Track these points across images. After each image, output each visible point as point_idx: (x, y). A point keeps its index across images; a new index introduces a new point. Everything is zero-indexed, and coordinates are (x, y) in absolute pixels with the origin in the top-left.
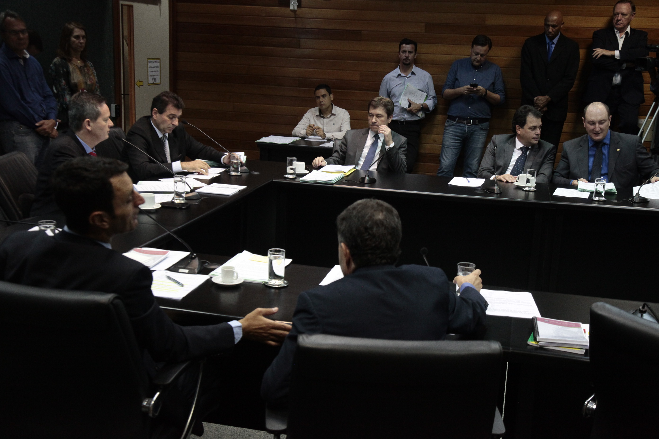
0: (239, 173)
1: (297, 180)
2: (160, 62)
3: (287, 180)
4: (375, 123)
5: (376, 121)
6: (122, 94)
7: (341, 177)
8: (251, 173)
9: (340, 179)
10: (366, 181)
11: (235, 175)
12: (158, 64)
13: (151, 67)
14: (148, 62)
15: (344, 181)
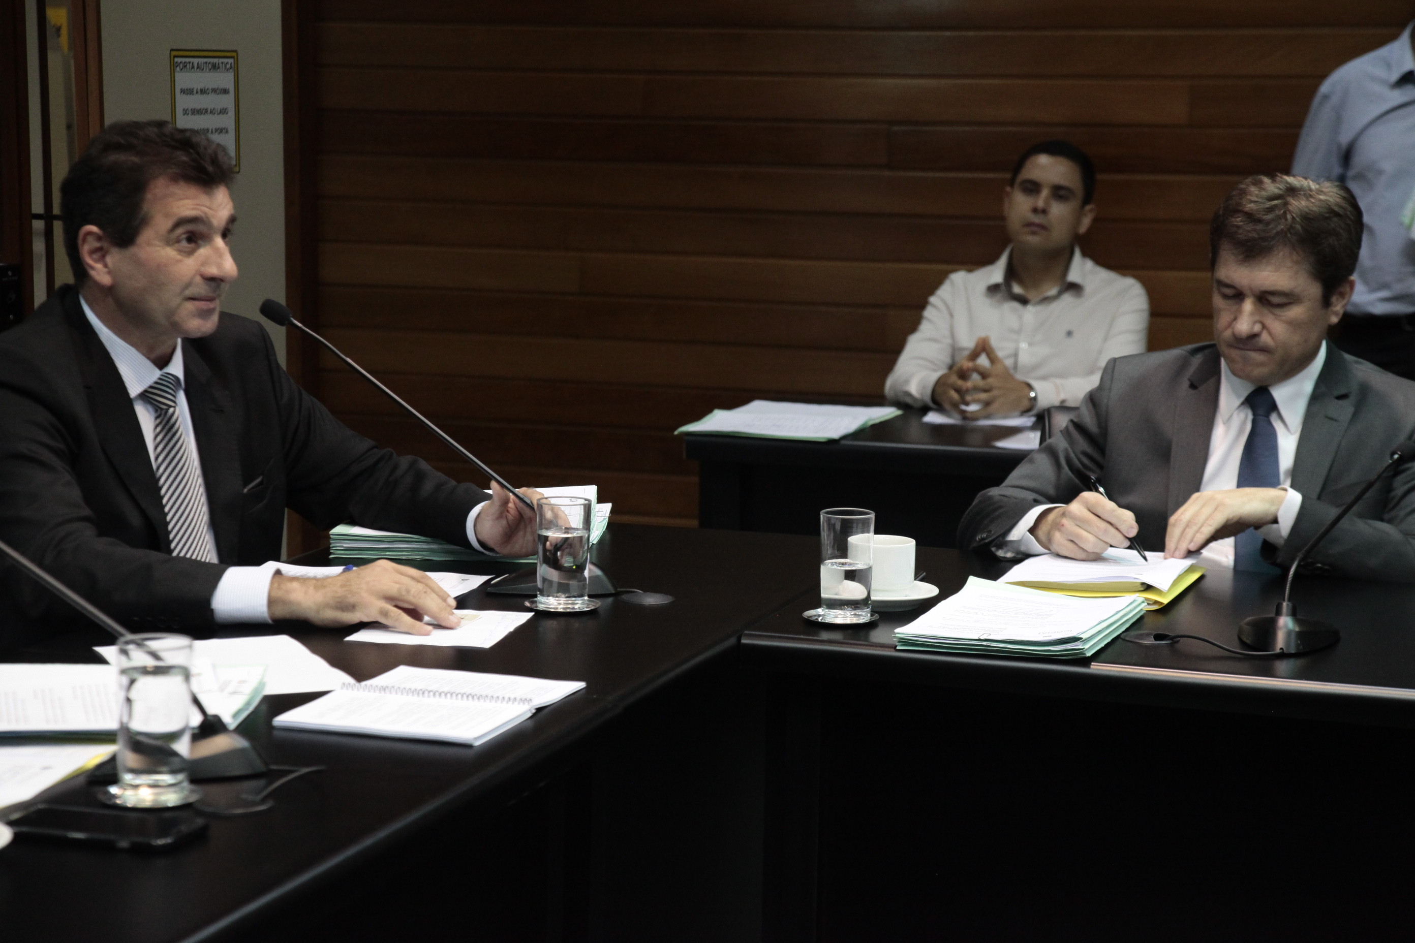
0: (586, 598)
1: (879, 635)
2: (236, 69)
3: (825, 636)
4: (1254, 336)
5: (1257, 328)
6: (38, 217)
7: (1133, 614)
8: (625, 597)
9: (1124, 629)
10: (1280, 642)
11: (560, 609)
12: (225, 79)
13: (188, 92)
14: (173, 67)
15: (1150, 641)
